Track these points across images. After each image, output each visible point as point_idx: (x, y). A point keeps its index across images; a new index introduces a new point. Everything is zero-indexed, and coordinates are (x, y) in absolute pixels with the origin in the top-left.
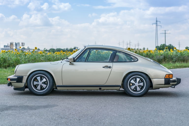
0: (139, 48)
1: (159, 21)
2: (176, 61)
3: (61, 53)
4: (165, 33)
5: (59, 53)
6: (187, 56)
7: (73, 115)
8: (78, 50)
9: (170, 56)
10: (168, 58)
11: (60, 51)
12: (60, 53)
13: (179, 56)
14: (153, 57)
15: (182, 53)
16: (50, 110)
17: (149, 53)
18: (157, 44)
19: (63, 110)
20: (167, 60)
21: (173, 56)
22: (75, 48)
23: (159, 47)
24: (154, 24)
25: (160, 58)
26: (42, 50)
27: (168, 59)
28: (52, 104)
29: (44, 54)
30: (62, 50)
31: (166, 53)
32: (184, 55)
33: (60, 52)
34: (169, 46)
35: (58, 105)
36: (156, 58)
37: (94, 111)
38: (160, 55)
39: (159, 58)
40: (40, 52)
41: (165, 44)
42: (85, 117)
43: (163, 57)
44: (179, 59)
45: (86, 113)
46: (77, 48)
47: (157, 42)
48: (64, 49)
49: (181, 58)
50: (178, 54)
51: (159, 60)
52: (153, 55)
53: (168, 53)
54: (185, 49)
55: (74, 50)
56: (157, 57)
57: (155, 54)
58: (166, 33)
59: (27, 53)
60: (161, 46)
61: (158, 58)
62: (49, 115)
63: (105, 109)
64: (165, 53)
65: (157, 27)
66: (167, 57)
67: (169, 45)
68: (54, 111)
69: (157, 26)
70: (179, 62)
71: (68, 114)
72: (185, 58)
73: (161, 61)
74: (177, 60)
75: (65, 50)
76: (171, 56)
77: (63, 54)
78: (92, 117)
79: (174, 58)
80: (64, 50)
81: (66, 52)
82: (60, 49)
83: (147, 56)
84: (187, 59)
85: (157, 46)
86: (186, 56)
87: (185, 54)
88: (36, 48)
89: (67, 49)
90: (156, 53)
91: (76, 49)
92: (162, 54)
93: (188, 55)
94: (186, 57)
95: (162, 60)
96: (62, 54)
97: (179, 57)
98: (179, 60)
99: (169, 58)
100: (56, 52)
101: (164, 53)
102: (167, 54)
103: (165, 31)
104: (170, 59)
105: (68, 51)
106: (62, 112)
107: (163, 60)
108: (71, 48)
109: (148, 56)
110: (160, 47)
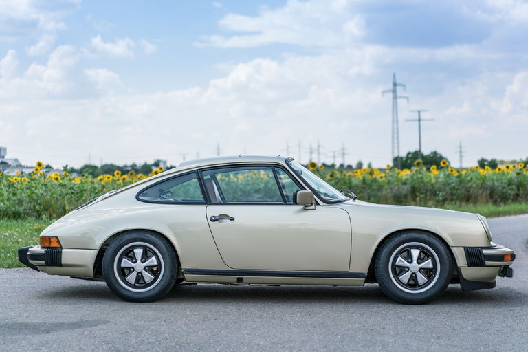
0: (346, 164)
1: (401, 85)
2: (444, 201)
3: (115, 178)
4: (419, 120)
5: (109, 178)
6: (478, 185)
7: (149, 343)
8: (168, 169)
9: (429, 185)
10: (423, 191)
11: (114, 171)
12: (111, 177)
13: (453, 185)
14: (382, 189)
15: (463, 177)
16: (87, 333)
17: (369, 178)
18: (396, 151)
19: (122, 334)
20: (421, 198)
21: (437, 186)
22: (157, 164)
23: (402, 158)
24: (387, 91)
25: (401, 190)
26: (58, 170)
27: (422, 194)
28: (94, 319)
29: (66, 181)
30: (119, 168)
31: (417, 178)
32: (469, 181)
33: (114, 176)
34: (432, 156)
35: (110, 322)
36: (389, 191)
37: (207, 335)
38: (400, 184)
39: (397, 192)
40: (53, 175)
41: (420, 151)
42: (181, 349)
43: (410, 189)
44: (454, 195)
45: (184, 340)
46: (165, 162)
47: (396, 146)
48: (126, 166)
49: (459, 192)
50: (451, 182)
51: (399, 198)
52: (382, 184)
53: (422, 178)
54: (477, 165)
55: (155, 169)
56: (391, 188)
57: (386, 182)
58: (421, 118)
59: (14, 178)
60: (407, 157)
61: (394, 191)
62: (85, 345)
63: (236, 328)
64: (415, 178)
65: (396, 102)
66: (421, 190)
67: (432, 153)
68: (99, 335)
69: (395, 97)
70: (456, 203)
71: (137, 343)
72: (472, 190)
73: (403, 200)
74: (449, 198)
75: (129, 169)
76: (432, 185)
77: (121, 181)
78: (199, 349)
79: (440, 191)
80: (125, 169)
81: (131, 174)
82: (112, 165)
83: (363, 186)
84: (478, 195)
85: (396, 155)
86: (474, 185)
87: (471, 178)
88: (40, 165)
89: (133, 166)
90: (390, 178)
91: (162, 165)
92: (407, 180)
93: (478, 182)
94: (474, 188)
95: (406, 196)
96: (118, 180)
97: (454, 188)
98: (455, 197)
99: (426, 193)
100: (101, 177)
101: (412, 177)
102: (420, 180)
103: (417, 113)
104: (428, 193)
105: (137, 171)
106: (120, 338)
107: (410, 197)
108: (146, 163)
109: (368, 185)
110: (404, 159)
